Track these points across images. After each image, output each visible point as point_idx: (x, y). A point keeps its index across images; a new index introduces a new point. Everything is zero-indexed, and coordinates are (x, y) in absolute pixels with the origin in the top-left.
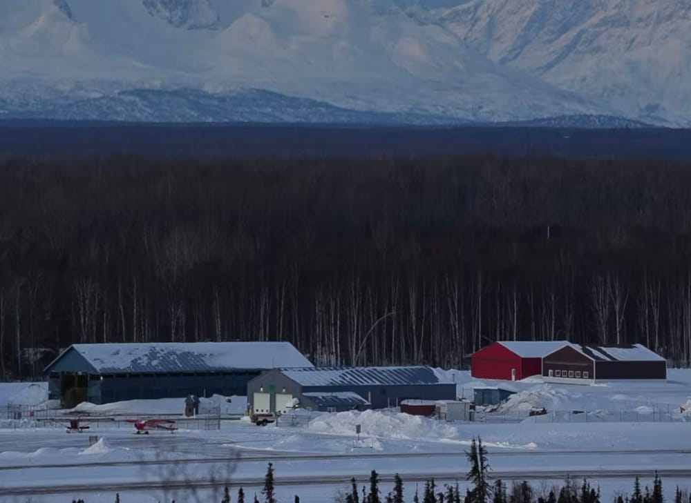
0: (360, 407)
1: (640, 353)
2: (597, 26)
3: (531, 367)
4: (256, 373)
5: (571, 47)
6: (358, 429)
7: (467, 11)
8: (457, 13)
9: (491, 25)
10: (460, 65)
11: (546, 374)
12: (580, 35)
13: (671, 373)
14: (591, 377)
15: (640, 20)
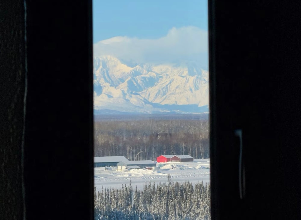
0: (139, 168)
1: (189, 157)
2: (169, 95)
3: (168, 160)
4: (118, 162)
5: (164, 99)
6: (139, 172)
7: (144, 92)
8: (143, 93)
9: (149, 95)
10: (143, 103)
11: (171, 161)
12: (166, 96)
13: (194, 160)
14: (180, 161)
15: (177, 93)
